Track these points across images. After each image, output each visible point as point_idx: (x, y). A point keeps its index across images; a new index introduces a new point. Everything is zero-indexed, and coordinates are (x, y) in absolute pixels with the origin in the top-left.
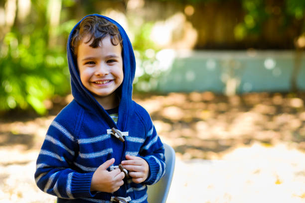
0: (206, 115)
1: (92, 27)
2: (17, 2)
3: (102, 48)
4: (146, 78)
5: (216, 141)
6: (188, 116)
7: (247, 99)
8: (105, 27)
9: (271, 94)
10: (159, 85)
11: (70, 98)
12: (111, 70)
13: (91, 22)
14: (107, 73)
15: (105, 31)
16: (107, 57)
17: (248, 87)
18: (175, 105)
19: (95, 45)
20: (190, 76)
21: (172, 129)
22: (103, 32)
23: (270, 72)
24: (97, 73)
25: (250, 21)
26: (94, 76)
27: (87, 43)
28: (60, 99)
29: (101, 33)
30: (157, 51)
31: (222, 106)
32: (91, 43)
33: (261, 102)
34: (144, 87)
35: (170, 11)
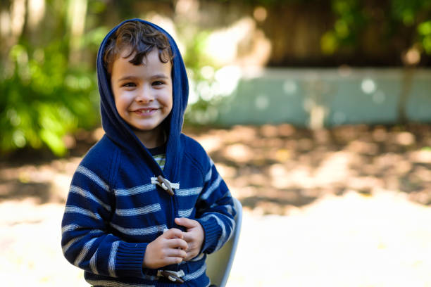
0: (283, 155)
1: (134, 37)
2: (27, 3)
3: (146, 66)
4: (202, 105)
5: (298, 191)
6: (259, 157)
7: (337, 134)
8: (152, 37)
9: (372, 127)
10: (220, 115)
11: (100, 134)
12: (157, 96)
13: (133, 30)
14: (153, 99)
15: (151, 42)
16: (152, 78)
17: (339, 117)
18: (241, 142)
19: (137, 61)
20: (262, 103)
21: (238, 175)
22: (149, 44)
23: (369, 96)
24: (138, 99)
25: (342, 28)
26: (135, 104)
27: (126, 58)
28: (85, 135)
29: (145, 45)
30: (216, 69)
31: (305, 143)
32: (132, 58)
33: (358, 138)
34: (200, 117)
35: (233, 15)
